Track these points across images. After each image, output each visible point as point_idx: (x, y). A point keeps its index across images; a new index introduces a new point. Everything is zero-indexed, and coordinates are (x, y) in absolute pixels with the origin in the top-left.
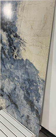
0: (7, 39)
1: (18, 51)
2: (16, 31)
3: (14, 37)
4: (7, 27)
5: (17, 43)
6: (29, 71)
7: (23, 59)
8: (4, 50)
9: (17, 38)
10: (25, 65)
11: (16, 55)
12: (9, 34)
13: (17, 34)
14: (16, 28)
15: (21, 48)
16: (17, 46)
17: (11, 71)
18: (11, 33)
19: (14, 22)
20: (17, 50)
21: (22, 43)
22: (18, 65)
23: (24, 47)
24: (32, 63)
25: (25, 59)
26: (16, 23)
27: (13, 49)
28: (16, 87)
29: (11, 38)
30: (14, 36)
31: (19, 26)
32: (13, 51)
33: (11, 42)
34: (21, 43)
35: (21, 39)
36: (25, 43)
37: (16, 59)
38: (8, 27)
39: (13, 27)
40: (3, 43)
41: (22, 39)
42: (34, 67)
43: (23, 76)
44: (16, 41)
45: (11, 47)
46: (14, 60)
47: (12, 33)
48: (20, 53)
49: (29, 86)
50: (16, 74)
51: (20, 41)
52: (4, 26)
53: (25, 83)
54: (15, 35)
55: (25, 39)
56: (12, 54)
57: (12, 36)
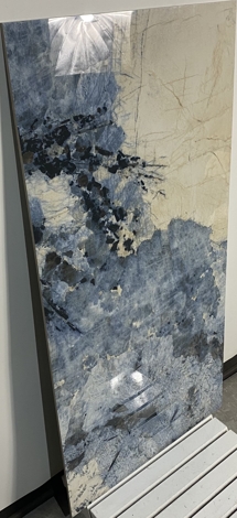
0: (73, 200)
1: (135, 217)
2: (120, 143)
3: (110, 174)
4: (67, 147)
5: (129, 187)
6: (183, 252)
7: (158, 233)
8: (66, 258)
9: (126, 170)
10: (169, 246)
11: (127, 238)
12: (86, 171)
13: (126, 150)
14: (120, 129)
15: (147, 197)
16: (129, 200)
17: (109, 319)
18: (95, 164)
19: (105, 109)
20: (131, 216)
21: (151, 177)
22: (144, 266)
23: (161, 186)
24: (189, 221)
25: (164, 228)
26: (116, 111)
27: (115, 221)
28: (140, 354)
29: (98, 185)
30: (113, 170)
31: (132, 116)
32: (115, 228)
33: (101, 200)
34: (145, 180)
35: (144, 165)
36: (160, 171)
37: (129, 253)
38: (77, 145)
39: (104, 133)
40: (55, 231)
41: (149, 161)
42: (198, 226)
43: (165, 285)
44: (123, 183)
45: (104, 222)
46: (123, 262)
47: (98, 163)
48: (143, 219)
49: (188, 297)
50: (136, 305)
51: (140, 175)
52: (49, 150)
53: (172, 304)
54: (116, 163)
55: (158, 155)
56: (111, 246)
57: (101, 174)
